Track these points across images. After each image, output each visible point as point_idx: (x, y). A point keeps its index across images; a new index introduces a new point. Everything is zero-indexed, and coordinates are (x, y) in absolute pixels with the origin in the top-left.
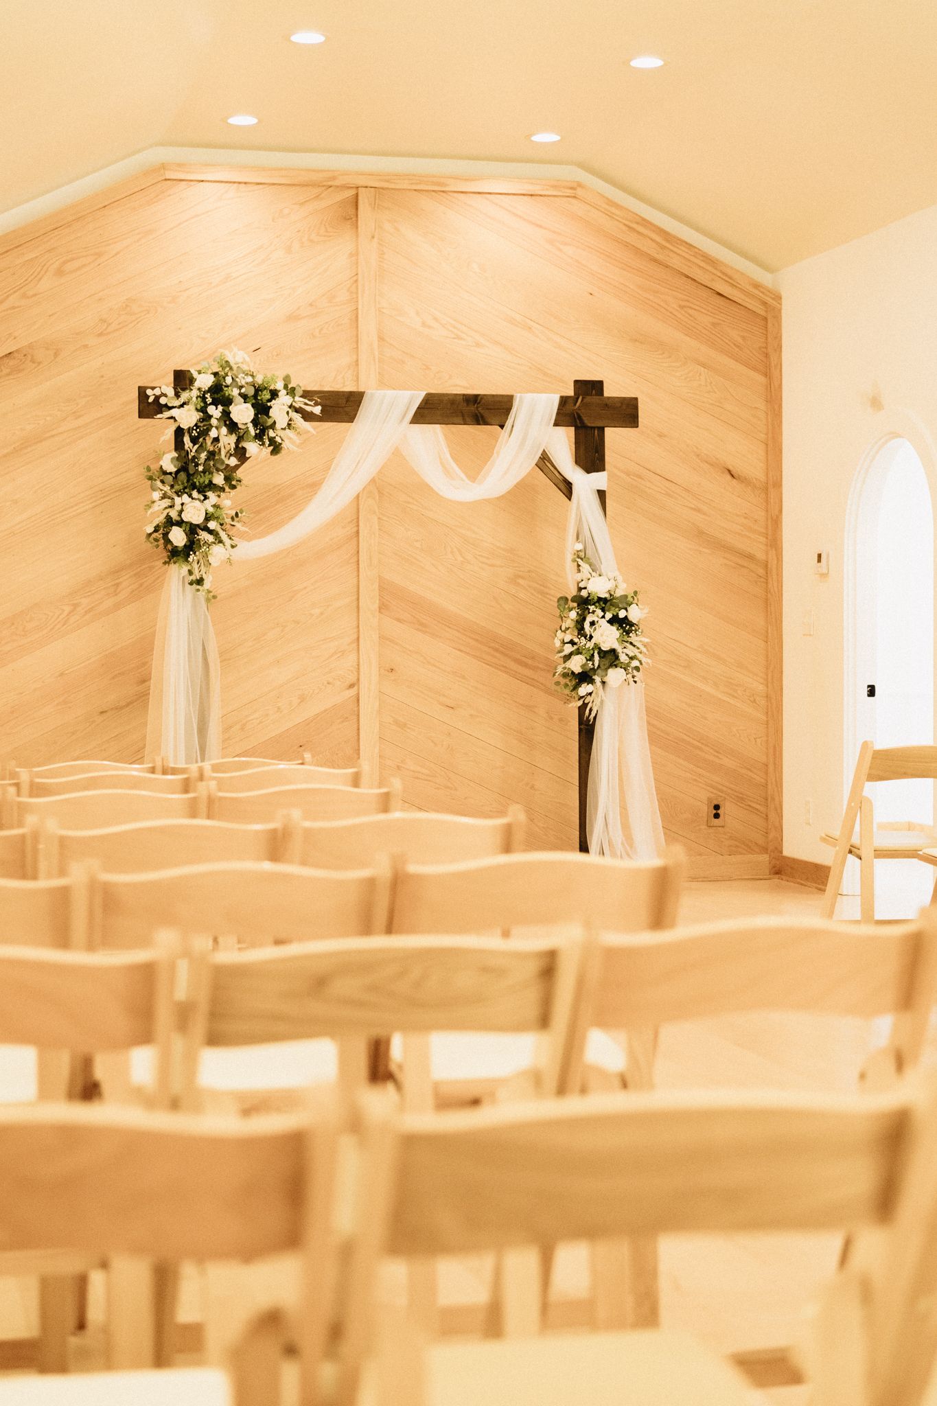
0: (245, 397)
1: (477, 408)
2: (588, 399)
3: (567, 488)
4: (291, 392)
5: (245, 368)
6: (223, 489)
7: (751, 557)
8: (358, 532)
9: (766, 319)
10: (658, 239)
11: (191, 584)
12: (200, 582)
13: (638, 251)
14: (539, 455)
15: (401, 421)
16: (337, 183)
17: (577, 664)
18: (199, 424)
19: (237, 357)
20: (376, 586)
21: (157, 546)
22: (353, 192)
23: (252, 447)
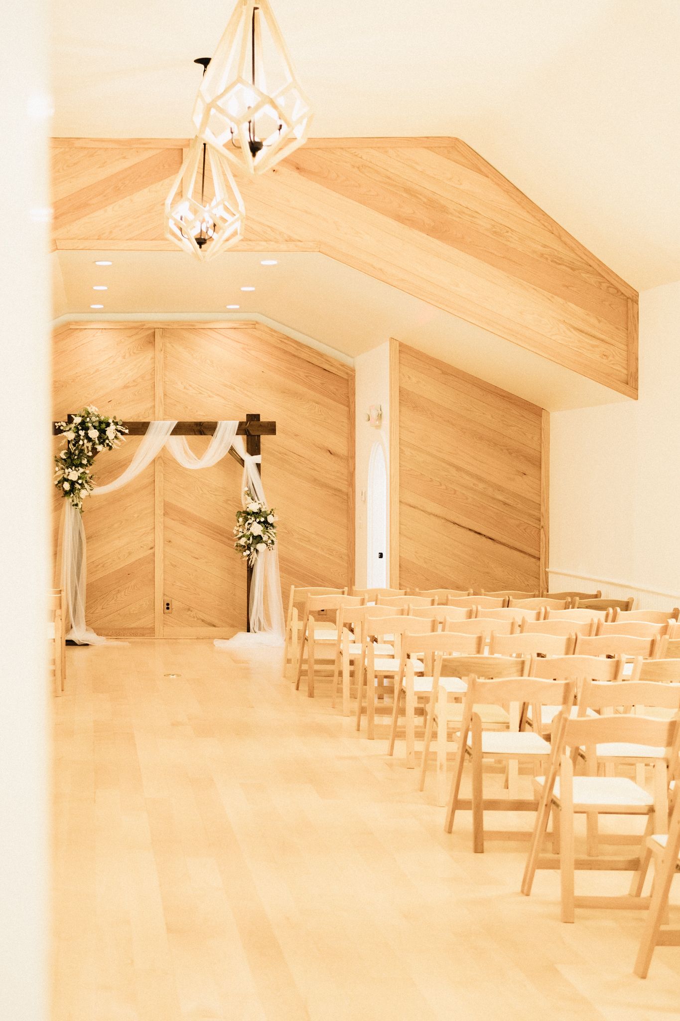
0: (95, 428)
1: (201, 428)
2: (252, 422)
3: (242, 462)
4: (116, 424)
5: (96, 413)
6: (86, 465)
7: (340, 491)
8: (154, 481)
9: (348, 380)
10: (295, 346)
11: (73, 506)
12: (77, 505)
13: (286, 352)
14: (230, 448)
15: (166, 434)
16: (145, 327)
17: (243, 541)
18: (76, 438)
19: (93, 409)
20: (163, 504)
21: (60, 489)
22: (153, 330)
23: (100, 448)
